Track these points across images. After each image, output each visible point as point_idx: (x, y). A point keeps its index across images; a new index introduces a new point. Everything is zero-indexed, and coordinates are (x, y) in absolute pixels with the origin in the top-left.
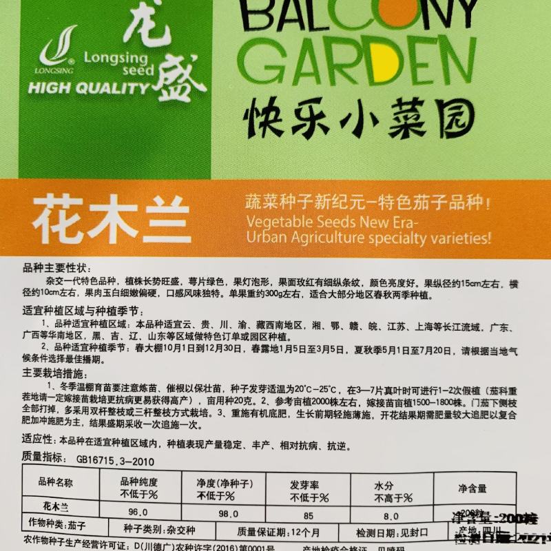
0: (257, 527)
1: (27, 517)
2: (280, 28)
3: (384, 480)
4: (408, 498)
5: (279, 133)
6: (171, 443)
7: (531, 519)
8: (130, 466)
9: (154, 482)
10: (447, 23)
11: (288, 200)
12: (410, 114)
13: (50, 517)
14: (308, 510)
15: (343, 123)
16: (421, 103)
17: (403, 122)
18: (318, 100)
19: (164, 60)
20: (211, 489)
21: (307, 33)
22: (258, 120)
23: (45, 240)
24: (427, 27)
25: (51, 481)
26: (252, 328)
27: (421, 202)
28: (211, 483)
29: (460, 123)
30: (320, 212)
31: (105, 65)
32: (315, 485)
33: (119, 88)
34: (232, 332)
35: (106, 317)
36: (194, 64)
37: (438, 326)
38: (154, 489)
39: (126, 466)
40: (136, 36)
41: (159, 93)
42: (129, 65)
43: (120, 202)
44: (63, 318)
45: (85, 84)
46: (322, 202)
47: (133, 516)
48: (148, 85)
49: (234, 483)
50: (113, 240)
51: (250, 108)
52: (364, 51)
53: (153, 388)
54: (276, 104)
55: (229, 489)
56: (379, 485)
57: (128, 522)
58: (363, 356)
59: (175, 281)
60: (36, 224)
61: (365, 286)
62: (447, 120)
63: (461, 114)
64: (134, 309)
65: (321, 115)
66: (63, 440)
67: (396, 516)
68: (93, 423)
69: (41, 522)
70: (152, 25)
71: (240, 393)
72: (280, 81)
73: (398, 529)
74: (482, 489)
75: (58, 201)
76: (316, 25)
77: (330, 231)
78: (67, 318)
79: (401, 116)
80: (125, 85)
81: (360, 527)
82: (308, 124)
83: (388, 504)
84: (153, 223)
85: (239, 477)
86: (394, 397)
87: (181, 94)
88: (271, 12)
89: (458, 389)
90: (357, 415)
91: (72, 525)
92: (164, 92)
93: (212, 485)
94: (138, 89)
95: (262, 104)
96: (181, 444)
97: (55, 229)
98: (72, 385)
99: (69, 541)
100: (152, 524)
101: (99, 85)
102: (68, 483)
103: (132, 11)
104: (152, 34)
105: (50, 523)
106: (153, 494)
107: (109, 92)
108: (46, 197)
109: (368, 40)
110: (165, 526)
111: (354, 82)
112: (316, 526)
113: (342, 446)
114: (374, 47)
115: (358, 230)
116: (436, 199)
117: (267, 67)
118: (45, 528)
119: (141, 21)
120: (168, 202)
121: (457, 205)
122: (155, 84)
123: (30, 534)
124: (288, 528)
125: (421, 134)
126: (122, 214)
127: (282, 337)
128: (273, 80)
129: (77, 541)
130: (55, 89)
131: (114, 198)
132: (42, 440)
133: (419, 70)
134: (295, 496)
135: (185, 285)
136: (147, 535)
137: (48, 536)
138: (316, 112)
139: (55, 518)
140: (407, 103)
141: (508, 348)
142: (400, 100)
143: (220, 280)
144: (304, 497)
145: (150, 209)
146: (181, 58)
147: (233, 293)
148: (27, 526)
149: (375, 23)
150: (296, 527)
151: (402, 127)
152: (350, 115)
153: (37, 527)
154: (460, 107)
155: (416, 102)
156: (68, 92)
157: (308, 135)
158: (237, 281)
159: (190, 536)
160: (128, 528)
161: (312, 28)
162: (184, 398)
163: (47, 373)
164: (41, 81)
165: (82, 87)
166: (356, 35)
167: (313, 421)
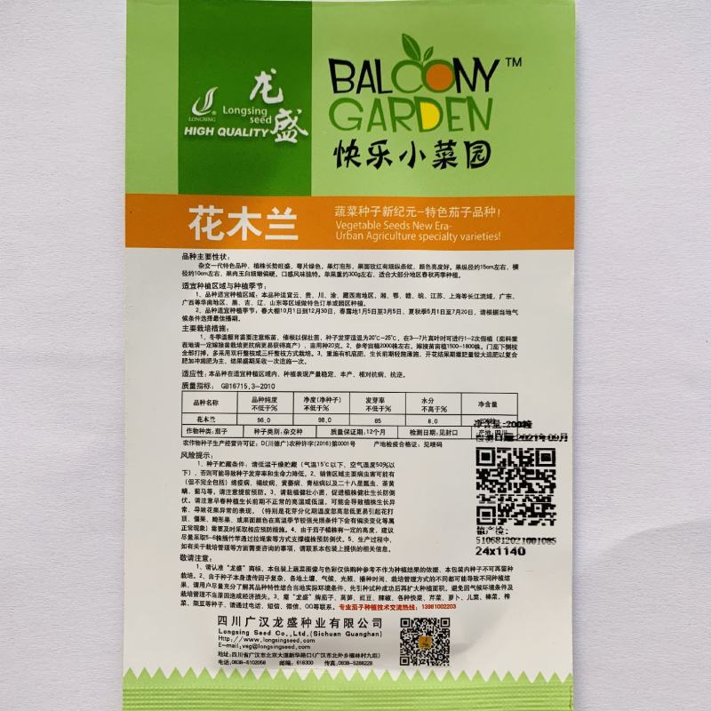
0: (343, 428)
1: (185, 428)
2: (358, 92)
3: (428, 397)
4: (444, 409)
5: (358, 164)
6: (286, 374)
7: (527, 424)
8: (259, 389)
9: (275, 399)
10: (473, 88)
11: (364, 210)
12: (447, 152)
13: (202, 427)
14: (378, 417)
15: (402, 158)
16: (454, 144)
17: (442, 157)
18: (384, 142)
19: (279, 113)
20: (313, 404)
21: (377, 95)
22: (343, 156)
23: (198, 237)
24: (459, 91)
25: (202, 402)
26: (340, 297)
27: (454, 212)
28: (313, 399)
29: (481, 158)
30: (386, 218)
31: (237, 116)
32: (382, 400)
33: (248, 132)
34: (326, 300)
35: (241, 290)
36: (299, 116)
37: (464, 296)
38: (275, 404)
39: (256, 389)
40: (259, 95)
41: (275, 136)
42: (254, 116)
43: (249, 212)
44: (211, 291)
45: (224, 129)
46: (387, 212)
47: (261, 423)
48: (267, 131)
49: (329, 399)
50: (244, 237)
51: (338, 147)
52: (416, 109)
53: (274, 337)
54: (356, 144)
55: (325, 403)
56: (425, 400)
57: (257, 427)
58: (414, 315)
59: (287, 266)
60: (191, 226)
61: (416, 269)
62: (472, 156)
63: (481, 151)
64: (260, 285)
65: (387, 152)
66: (212, 373)
67: (436, 421)
68: (233, 361)
69: (195, 431)
70: (270, 87)
71: (332, 341)
72: (359, 129)
73: (438, 430)
74: (495, 405)
75: (206, 211)
76: (383, 90)
77: (392, 231)
78: (214, 290)
79: (441, 153)
80: (251, 130)
81: (412, 428)
82: (378, 158)
83: (431, 413)
84: (272, 226)
85: (332, 395)
86: (435, 342)
87: (290, 137)
88: (353, 80)
89: (478, 337)
90: (410, 354)
91: (218, 431)
92: (279, 136)
93: (314, 401)
94: (260, 133)
95: (346, 145)
96: (293, 374)
97: (204, 230)
98: (218, 336)
99: (215, 442)
100: (273, 428)
101: (233, 130)
102: (215, 403)
103: (256, 78)
104: (270, 94)
105: (202, 431)
106: (275, 408)
107: (240, 135)
108: (197, 207)
109: (419, 100)
110: (282, 429)
111: (409, 129)
112: (383, 428)
113: (400, 374)
114: (423, 106)
115: (411, 231)
116: (464, 210)
117: (350, 119)
118: (199, 435)
119: (262, 85)
120: (282, 212)
121: (477, 213)
122: (273, 130)
123: (187, 439)
124: (365, 429)
125: (454, 165)
126: (250, 220)
127: (361, 304)
128: (355, 127)
129: (221, 442)
130: (203, 133)
131: (245, 209)
132: (196, 375)
133: (454, 121)
134: (369, 408)
135: (294, 268)
136: (270, 436)
137: (200, 439)
138: (383, 150)
139: (205, 427)
140: (445, 144)
141: (512, 310)
142: (440, 142)
143: (318, 266)
144: (375, 408)
145: (270, 217)
146: (290, 112)
147: (327, 274)
148: (185, 434)
149: (424, 88)
150: (369, 428)
151: (441, 161)
152: (406, 152)
153: (192, 434)
154: (480, 147)
155: (451, 143)
156: (212, 134)
157: (378, 166)
158: (330, 266)
159: (299, 435)
160: (256, 431)
161: (380, 91)
162: (295, 344)
163: (200, 328)
164: (193, 126)
165: (222, 131)
166: (411, 97)
167: (381, 358)
